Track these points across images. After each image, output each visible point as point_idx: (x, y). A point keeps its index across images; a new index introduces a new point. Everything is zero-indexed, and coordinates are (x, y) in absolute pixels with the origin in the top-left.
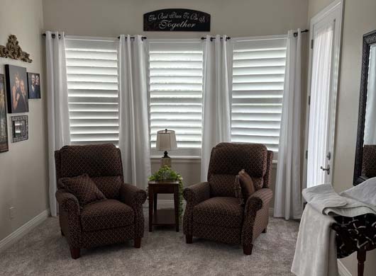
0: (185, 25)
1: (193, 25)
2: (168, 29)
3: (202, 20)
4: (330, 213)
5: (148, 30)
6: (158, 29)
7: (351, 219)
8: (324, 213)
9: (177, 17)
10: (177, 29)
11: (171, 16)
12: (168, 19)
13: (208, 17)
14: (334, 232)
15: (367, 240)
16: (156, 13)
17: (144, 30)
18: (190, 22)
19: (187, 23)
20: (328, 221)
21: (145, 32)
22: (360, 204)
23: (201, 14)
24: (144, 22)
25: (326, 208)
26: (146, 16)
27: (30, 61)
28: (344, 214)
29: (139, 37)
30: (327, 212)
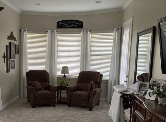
0: (73, 26)
1: (76, 26)
2: (66, 28)
3: (80, 24)
4: (121, 93)
5: (58, 28)
6: (62, 28)
7: (128, 95)
8: (119, 93)
9: (70, 23)
10: (69, 28)
11: (68, 23)
12: (66, 24)
13: (82, 23)
14: (122, 98)
15: (132, 101)
16: (62, 22)
17: (57, 28)
18: (75, 25)
19: (74, 25)
20: (120, 95)
21: (57, 29)
22: (132, 90)
23: (79, 22)
24: (57, 25)
25: (119, 91)
26: (58, 23)
27: (16, 41)
28: (126, 93)
29: (55, 31)
30: (120, 92)
